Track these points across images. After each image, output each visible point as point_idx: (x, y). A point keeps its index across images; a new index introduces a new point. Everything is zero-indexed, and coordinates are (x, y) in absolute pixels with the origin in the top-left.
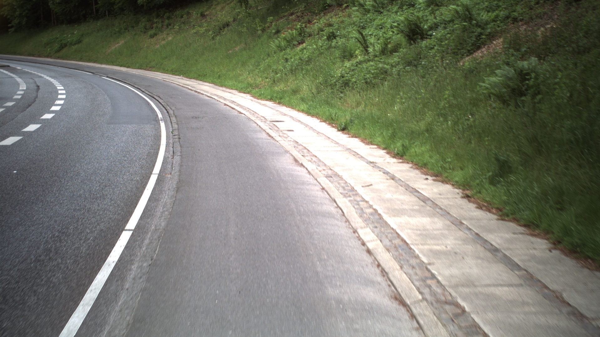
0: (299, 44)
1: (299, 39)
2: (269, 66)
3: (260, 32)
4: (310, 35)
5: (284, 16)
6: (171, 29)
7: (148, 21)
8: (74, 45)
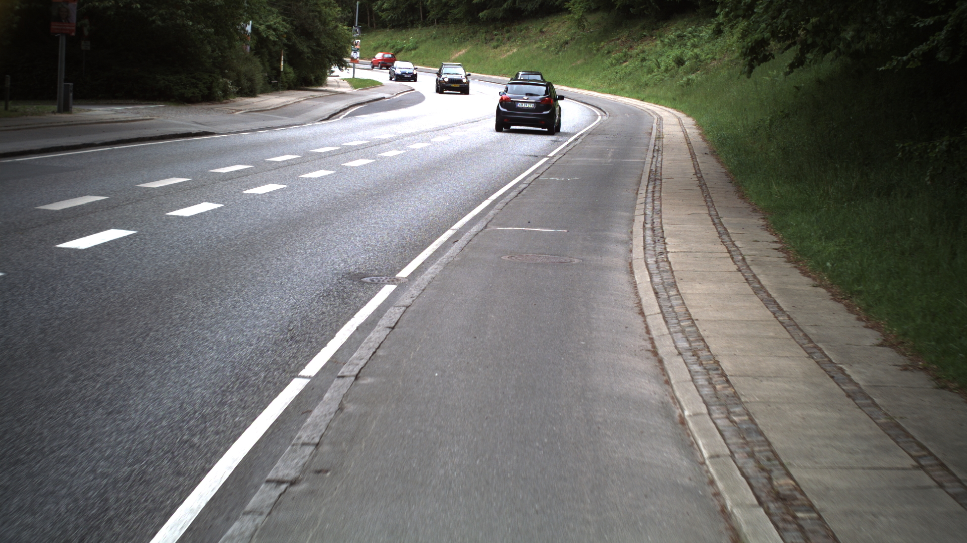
0: (624, 62)
1: (624, 59)
2: (606, 76)
3: (595, 52)
4: (631, 57)
5: (613, 40)
6: (513, 42)
7: (487, 32)
8: (411, 50)
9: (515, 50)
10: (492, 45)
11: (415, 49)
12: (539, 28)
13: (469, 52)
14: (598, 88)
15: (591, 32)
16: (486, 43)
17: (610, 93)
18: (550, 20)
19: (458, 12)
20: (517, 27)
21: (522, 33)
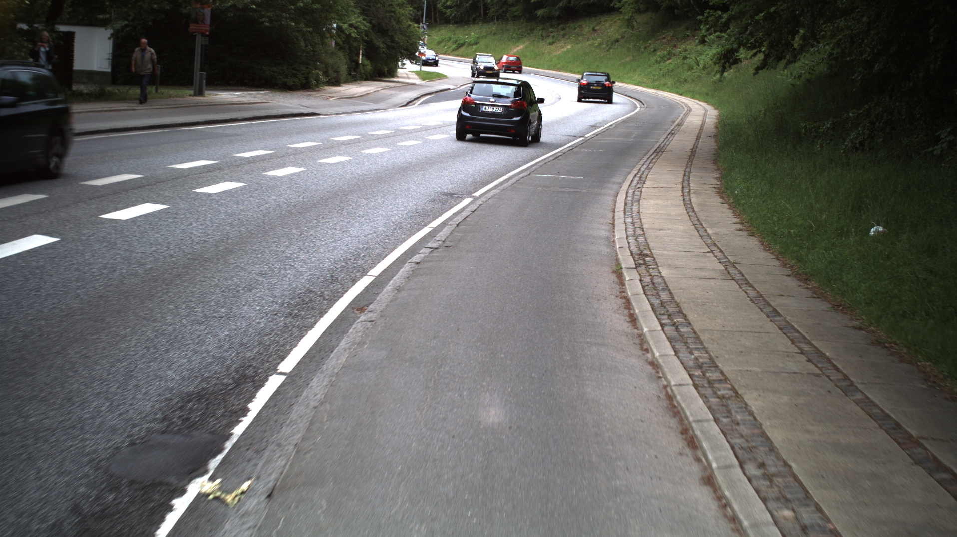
0: (669, 60)
1: (668, 57)
2: (651, 73)
3: (643, 50)
4: (674, 55)
5: (659, 39)
6: (568, 39)
7: (543, 29)
8: (472, 45)
9: (569, 47)
10: (548, 42)
11: (476, 44)
12: (592, 27)
13: (526, 47)
14: (644, 83)
15: (640, 32)
16: (543, 40)
17: (653, 88)
18: (603, 19)
19: (517, 10)
20: (572, 25)
21: (576, 31)
